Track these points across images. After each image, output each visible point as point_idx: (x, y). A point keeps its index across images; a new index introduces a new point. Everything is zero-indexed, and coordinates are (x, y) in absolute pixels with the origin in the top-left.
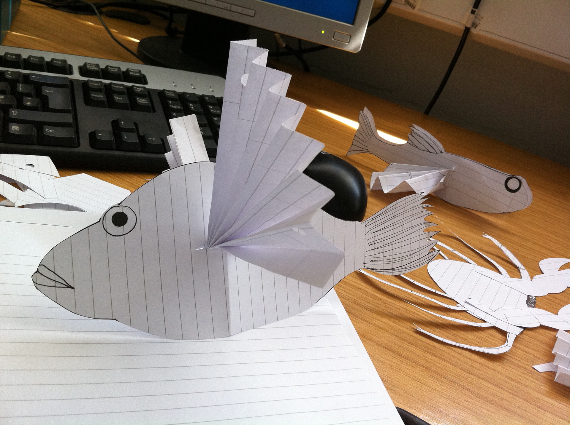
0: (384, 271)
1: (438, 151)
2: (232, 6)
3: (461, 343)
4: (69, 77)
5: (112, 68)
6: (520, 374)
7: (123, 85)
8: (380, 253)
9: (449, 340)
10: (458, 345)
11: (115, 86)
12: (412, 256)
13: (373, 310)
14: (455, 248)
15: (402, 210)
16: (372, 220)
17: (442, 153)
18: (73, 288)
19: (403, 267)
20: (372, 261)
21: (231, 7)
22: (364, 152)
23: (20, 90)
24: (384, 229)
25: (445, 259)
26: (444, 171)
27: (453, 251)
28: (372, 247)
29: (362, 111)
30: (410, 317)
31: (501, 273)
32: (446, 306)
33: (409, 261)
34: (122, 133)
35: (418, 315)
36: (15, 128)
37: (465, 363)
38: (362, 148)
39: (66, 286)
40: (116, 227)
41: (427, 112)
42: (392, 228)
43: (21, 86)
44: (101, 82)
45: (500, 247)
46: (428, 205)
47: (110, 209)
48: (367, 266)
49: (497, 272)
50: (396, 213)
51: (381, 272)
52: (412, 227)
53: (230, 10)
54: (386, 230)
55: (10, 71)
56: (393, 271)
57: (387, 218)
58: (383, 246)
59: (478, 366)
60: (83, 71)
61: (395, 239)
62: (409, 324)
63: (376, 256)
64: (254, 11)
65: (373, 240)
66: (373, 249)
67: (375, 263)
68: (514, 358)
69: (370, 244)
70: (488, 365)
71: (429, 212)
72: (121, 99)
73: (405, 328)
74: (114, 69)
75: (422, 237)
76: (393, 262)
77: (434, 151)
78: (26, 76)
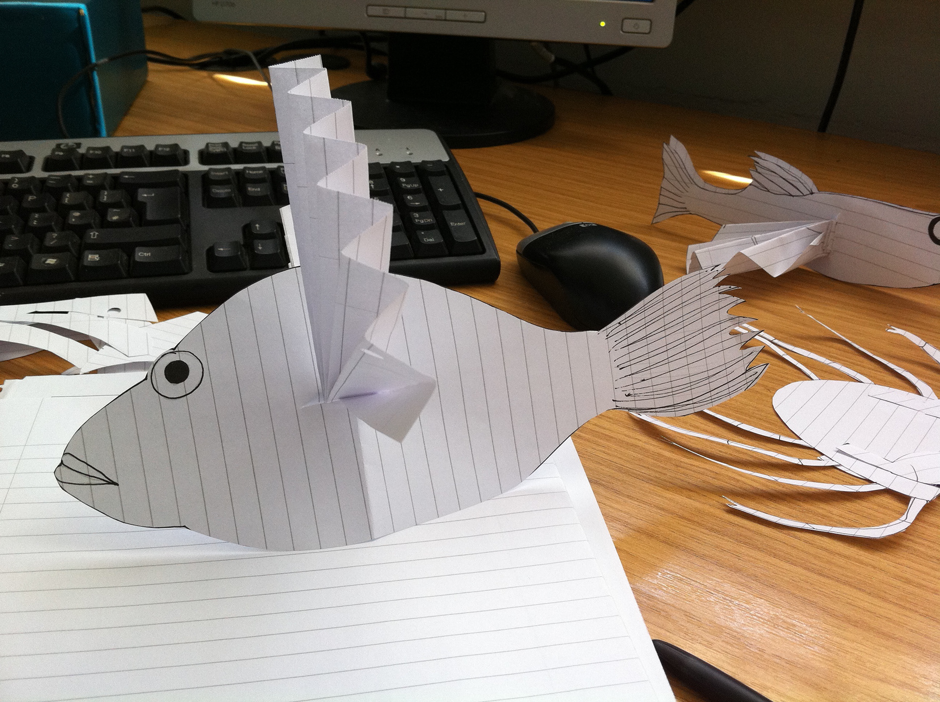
0: (657, 410)
1: (806, 192)
2: (448, 12)
3: (815, 524)
4: (181, 168)
5: (248, 145)
6: (926, 569)
7: (264, 168)
8: (644, 380)
9: (792, 520)
10: (807, 527)
11: (251, 172)
12: (711, 380)
13: (652, 480)
14: (836, 358)
15: (679, 302)
16: (618, 325)
17: (812, 193)
18: (117, 484)
19: (695, 401)
20: (629, 395)
21: (446, 13)
22: (681, 213)
23: (105, 199)
24: (646, 337)
25: (812, 379)
26: (818, 225)
27: (830, 364)
28: (626, 371)
29: (668, 144)
30: (722, 485)
31: (920, 394)
32: (795, 461)
33: (706, 389)
34: (256, 241)
35: (738, 481)
36: (93, 257)
37: (815, 557)
38: (676, 208)
39: (105, 482)
40: (172, 385)
41: (823, 128)
42: (663, 334)
43: (106, 193)
44: (229, 169)
45: (922, 347)
46: (730, 287)
47: (161, 357)
48: (620, 405)
49: (913, 392)
50: (666, 309)
51: (651, 412)
52: (703, 330)
53: (445, 20)
54: (650, 340)
55: (92, 174)
56: (676, 410)
57: (648, 319)
58: (649, 368)
59: (842, 562)
60: (205, 157)
61: (671, 353)
62: (717, 498)
63: (636, 386)
64: (483, 13)
65: (626, 358)
66: (630, 375)
67: (637, 398)
68: (919, 543)
69: (621, 367)
70: (862, 558)
71: (735, 298)
72: (259, 189)
73: (709, 506)
74: (252, 147)
75: (726, 344)
76: (674, 393)
77: (799, 193)
78: (115, 177)
